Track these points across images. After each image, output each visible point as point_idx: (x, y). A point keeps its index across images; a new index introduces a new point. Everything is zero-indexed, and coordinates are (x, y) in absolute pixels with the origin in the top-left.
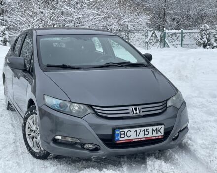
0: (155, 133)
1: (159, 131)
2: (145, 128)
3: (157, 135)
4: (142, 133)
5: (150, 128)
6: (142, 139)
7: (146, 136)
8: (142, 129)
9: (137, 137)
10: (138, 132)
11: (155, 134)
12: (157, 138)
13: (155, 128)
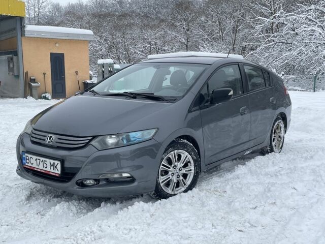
0: (52, 168)
1: (56, 167)
2: (44, 159)
3: (54, 171)
4: (41, 164)
5: (48, 161)
6: (42, 171)
7: (44, 169)
8: (42, 159)
9: (38, 167)
10: (38, 161)
11: (52, 170)
12: (54, 174)
13: (52, 162)
